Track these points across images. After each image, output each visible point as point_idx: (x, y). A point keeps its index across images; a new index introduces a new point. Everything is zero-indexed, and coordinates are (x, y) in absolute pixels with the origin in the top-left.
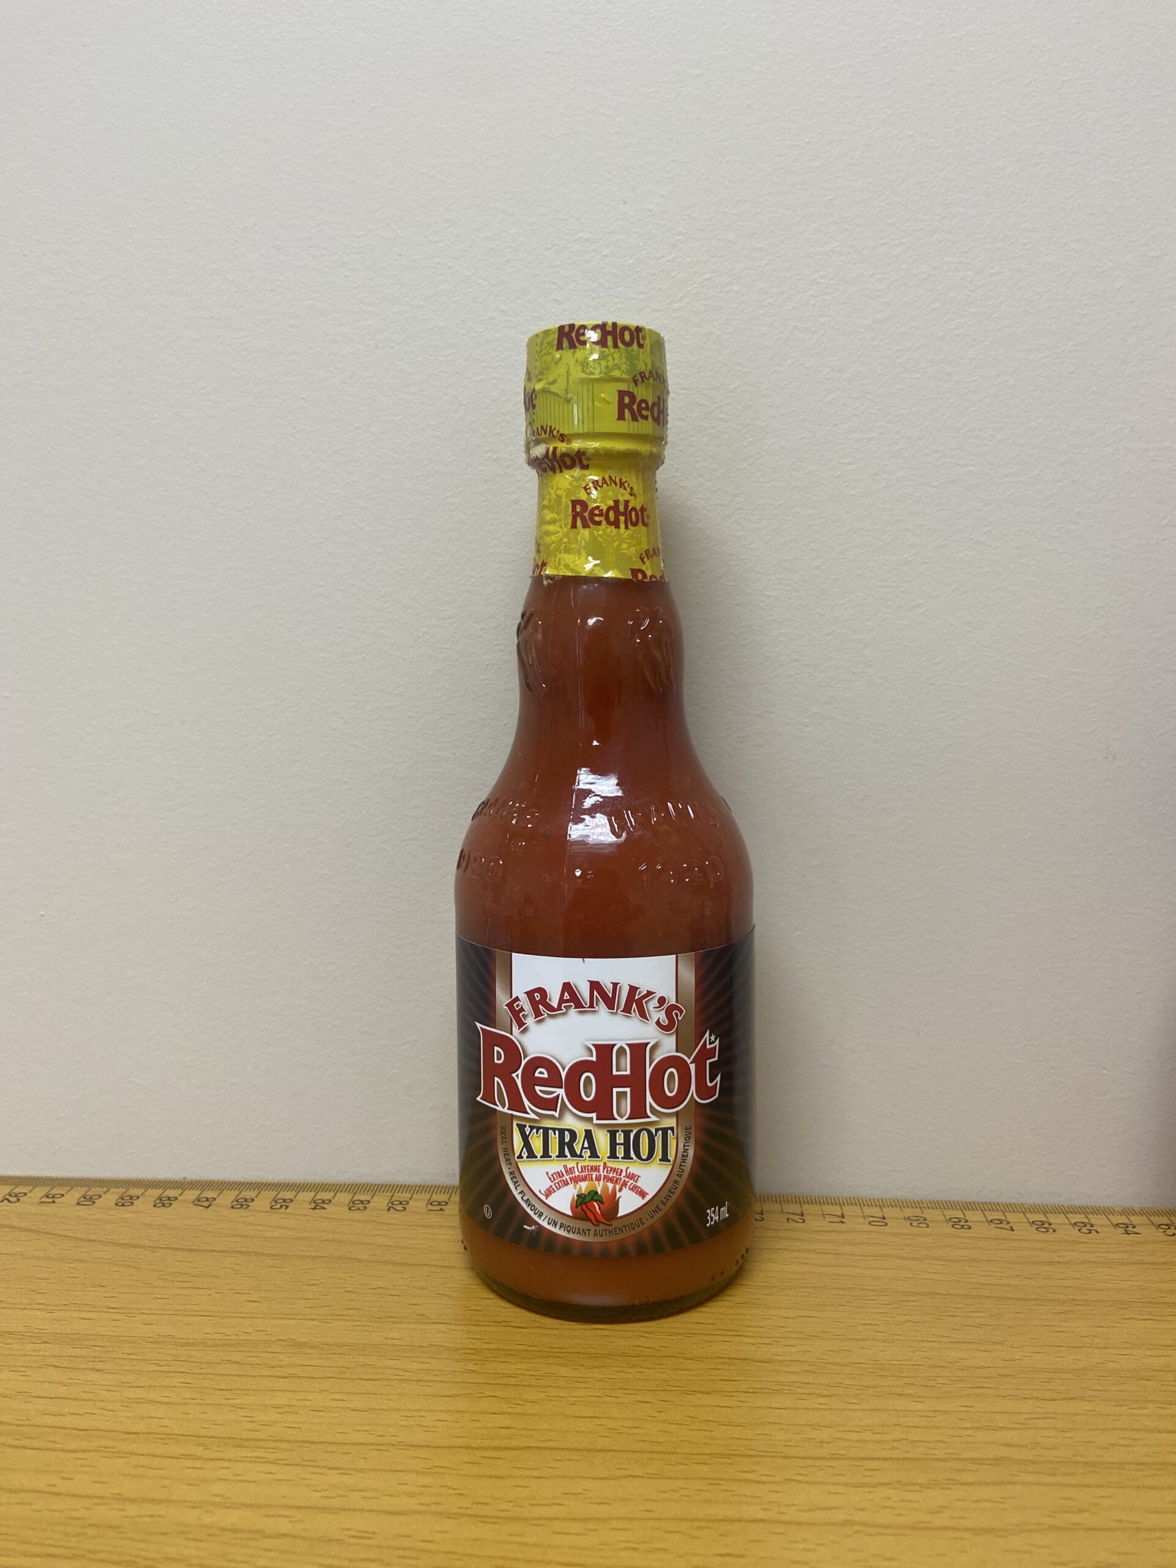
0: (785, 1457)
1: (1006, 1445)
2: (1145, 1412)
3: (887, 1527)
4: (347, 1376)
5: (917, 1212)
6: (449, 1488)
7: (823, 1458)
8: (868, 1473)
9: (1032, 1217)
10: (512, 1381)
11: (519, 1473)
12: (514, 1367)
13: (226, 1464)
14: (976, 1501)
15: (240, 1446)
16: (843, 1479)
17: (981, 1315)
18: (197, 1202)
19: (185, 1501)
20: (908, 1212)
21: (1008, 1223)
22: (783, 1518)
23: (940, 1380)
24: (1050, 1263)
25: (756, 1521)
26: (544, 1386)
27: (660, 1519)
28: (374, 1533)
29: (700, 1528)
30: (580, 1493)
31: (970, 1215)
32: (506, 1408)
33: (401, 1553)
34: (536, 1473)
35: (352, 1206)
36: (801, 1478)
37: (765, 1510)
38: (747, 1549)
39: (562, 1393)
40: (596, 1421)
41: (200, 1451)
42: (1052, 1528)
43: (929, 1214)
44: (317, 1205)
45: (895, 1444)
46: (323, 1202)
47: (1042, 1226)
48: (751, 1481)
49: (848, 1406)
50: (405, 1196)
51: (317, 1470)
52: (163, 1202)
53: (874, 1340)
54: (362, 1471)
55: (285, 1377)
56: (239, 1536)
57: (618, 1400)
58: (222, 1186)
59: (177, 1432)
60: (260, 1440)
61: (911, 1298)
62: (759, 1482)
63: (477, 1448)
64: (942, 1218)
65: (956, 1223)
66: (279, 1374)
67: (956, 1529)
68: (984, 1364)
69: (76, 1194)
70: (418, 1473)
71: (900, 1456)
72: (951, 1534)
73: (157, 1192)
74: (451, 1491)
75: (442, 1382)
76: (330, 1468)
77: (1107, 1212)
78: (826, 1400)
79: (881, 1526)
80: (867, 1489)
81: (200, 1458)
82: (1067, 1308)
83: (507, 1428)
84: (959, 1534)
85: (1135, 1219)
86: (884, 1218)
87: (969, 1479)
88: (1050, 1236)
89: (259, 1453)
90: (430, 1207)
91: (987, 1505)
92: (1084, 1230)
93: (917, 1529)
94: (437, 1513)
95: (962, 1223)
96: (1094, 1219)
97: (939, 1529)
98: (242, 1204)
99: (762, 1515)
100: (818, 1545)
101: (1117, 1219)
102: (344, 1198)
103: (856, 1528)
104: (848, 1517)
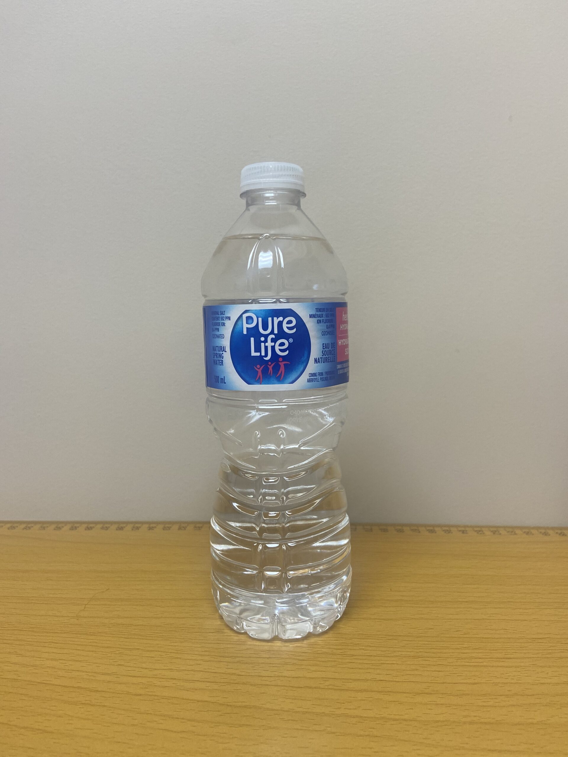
2: (454, 586)
6: (200, 610)
9: (428, 528)
18: (102, 528)
21: (418, 530)
33: (182, 629)
35: (164, 529)
42: (413, 618)
44: (150, 528)
46: (153, 527)
47: (432, 531)
50: (184, 525)
52: (88, 528)
58: (112, 523)
69: (54, 526)
70: (189, 607)
72: (377, 620)
73: (86, 525)
74: (201, 611)
77: (457, 526)
84: (379, 621)
85: (467, 529)
90: (195, 528)
92: (447, 532)
96: (452, 529)
98: (121, 529)
101: (460, 529)
102: (161, 526)
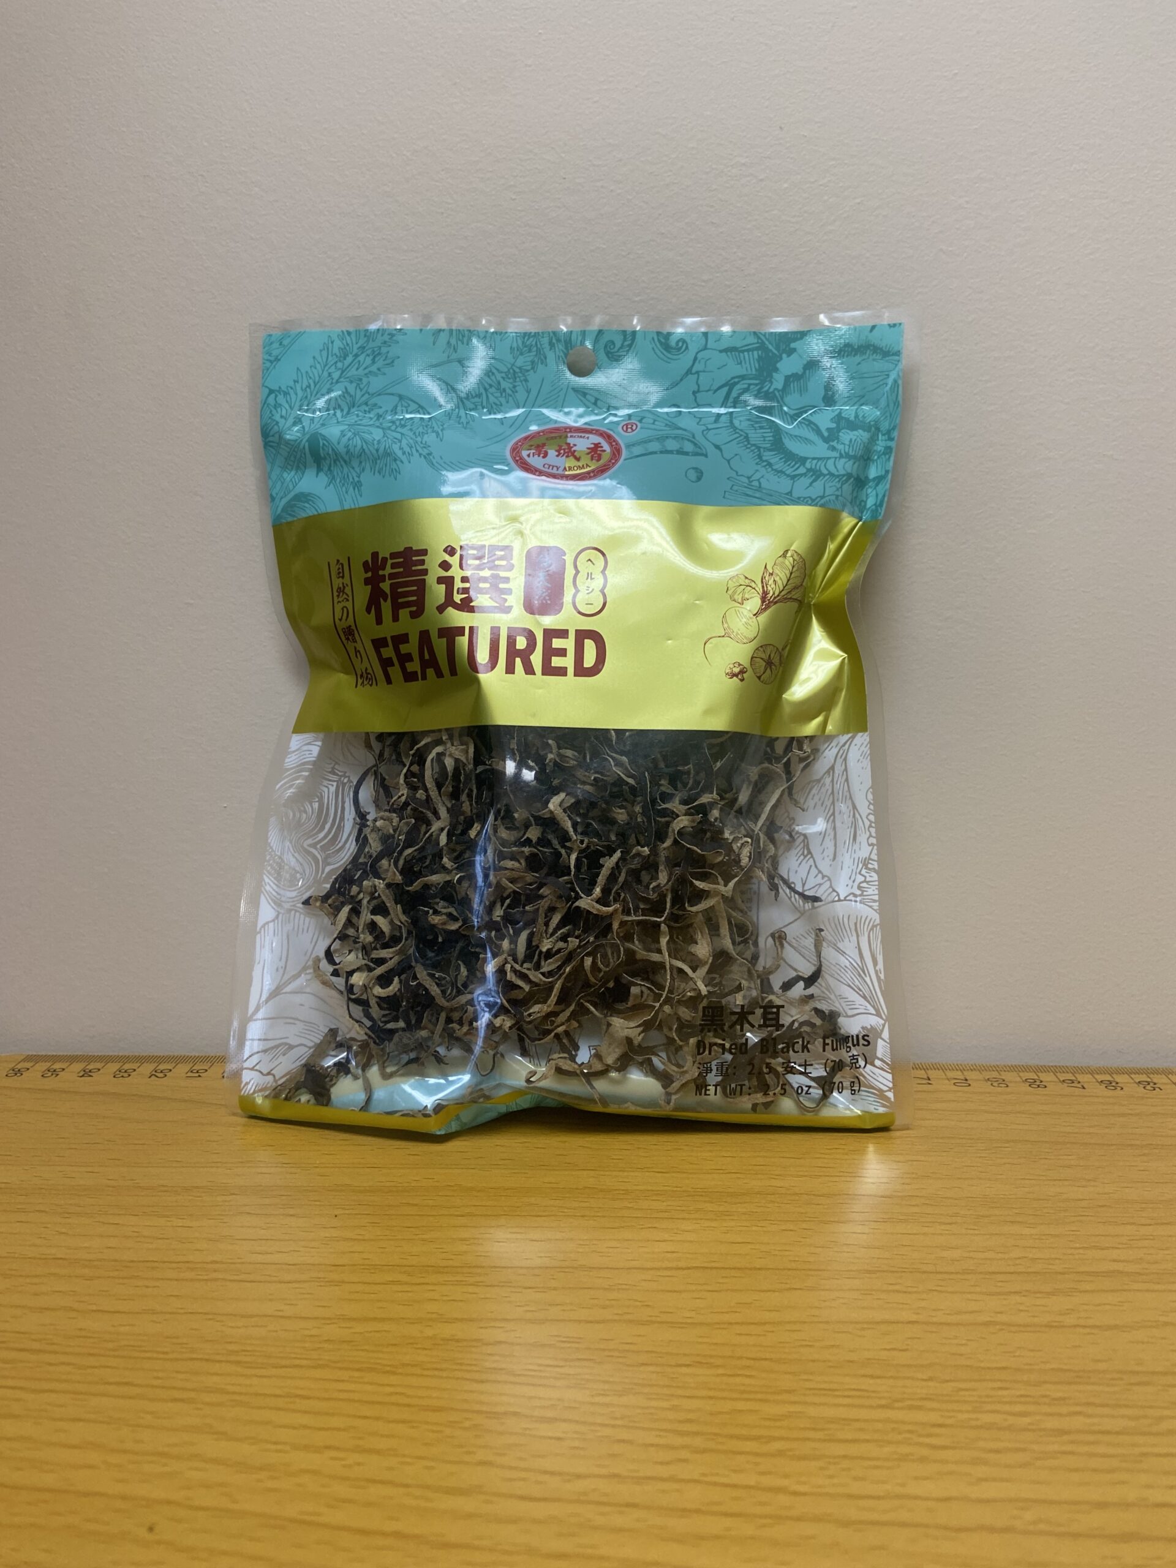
0: (924, 1272)
1: (1114, 1261)
3: (1025, 1326)
4: (518, 1213)
5: (995, 1074)
7: (957, 1273)
8: (1000, 1284)
10: (666, 1215)
11: (693, 1287)
12: (665, 1204)
13: (431, 1287)
14: (1099, 1305)
15: (439, 1272)
16: (978, 1289)
17: (1070, 1157)
19: (403, 1318)
20: (988, 1075)
22: (934, 1320)
23: (1045, 1210)
24: (1123, 1115)
25: (910, 1322)
26: (696, 1219)
27: (827, 1322)
28: (580, 1338)
29: (863, 1329)
30: (751, 1303)
31: (1044, 1077)
32: (666, 1236)
34: (710, 1288)
36: (939, 1288)
37: (918, 1314)
38: (908, 1345)
39: (713, 1224)
40: (750, 1246)
41: (404, 1278)
43: (1008, 1076)
45: (1018, 1262)
48: (898, 1291)
49: (972, 1232)
51: (513, 1290)
53: (980, 1179)
54: (555, 1289)
55: (462, 1216)
56: (460, 1344)
57: (765, 1229)
59: (378, 1263)
60: (456, 1267)
61: (1007, 1145)
62: (905, 1292)
63: (651, 1269)
64: (1018, 1079)
65: (1032, 1083)
66: (456, 1213)
67: (1084, 1327)
68: (1081, 1197)
71: (1024, 1270)
75: (604, 1217)
76: (526, 1288)
78: (948, 1227)
79: (1020, 1325)
80: (1002, 1297)
81: (406, 1283)
82: (1146, 1151)
83: (673, 1252)
86: (966, 1080)
87: (1088, 1287)
88: (1118, 1092)
89: (459, 1278)
91: (1108, 1307)
93: (1052, 1327)
94: (631, 1321)
95: (1038, 1083)
97: (1070, 1327)
99: (914, 1318)
100: (968, 1340)
103: (998, 1327)
104: (989, 1319)
